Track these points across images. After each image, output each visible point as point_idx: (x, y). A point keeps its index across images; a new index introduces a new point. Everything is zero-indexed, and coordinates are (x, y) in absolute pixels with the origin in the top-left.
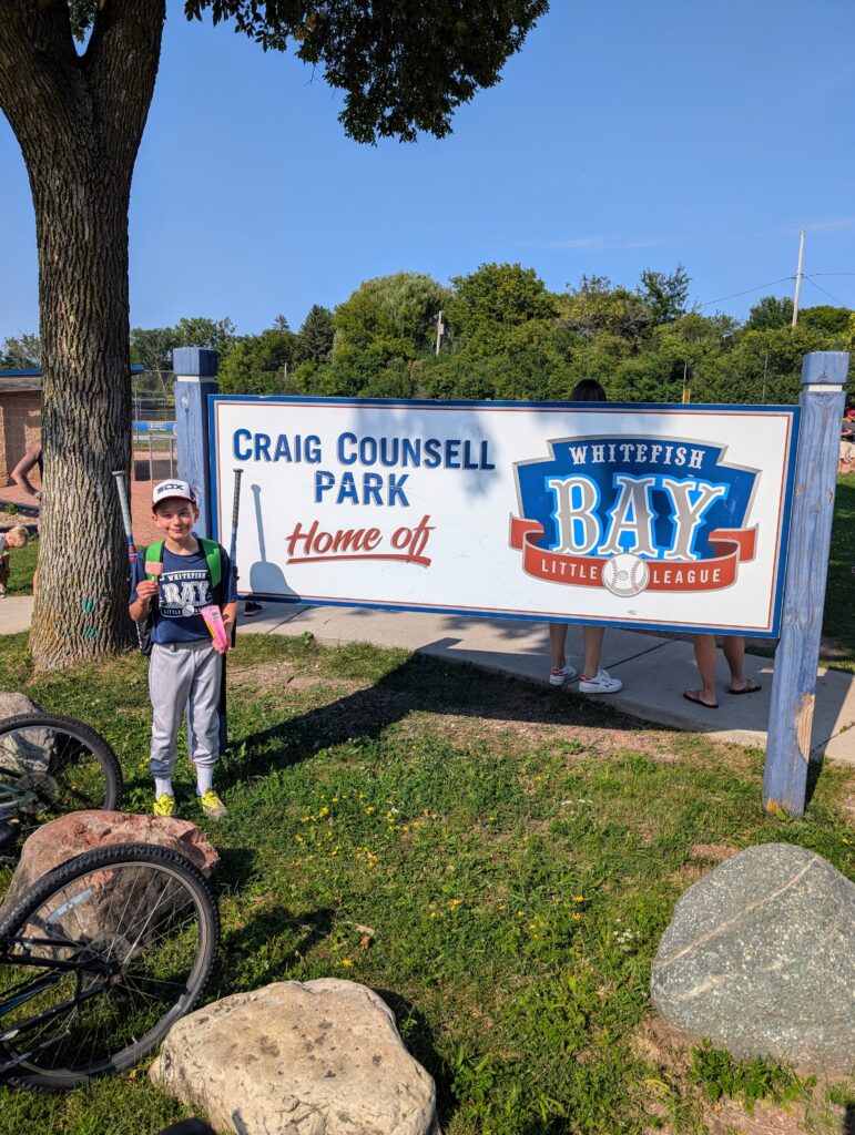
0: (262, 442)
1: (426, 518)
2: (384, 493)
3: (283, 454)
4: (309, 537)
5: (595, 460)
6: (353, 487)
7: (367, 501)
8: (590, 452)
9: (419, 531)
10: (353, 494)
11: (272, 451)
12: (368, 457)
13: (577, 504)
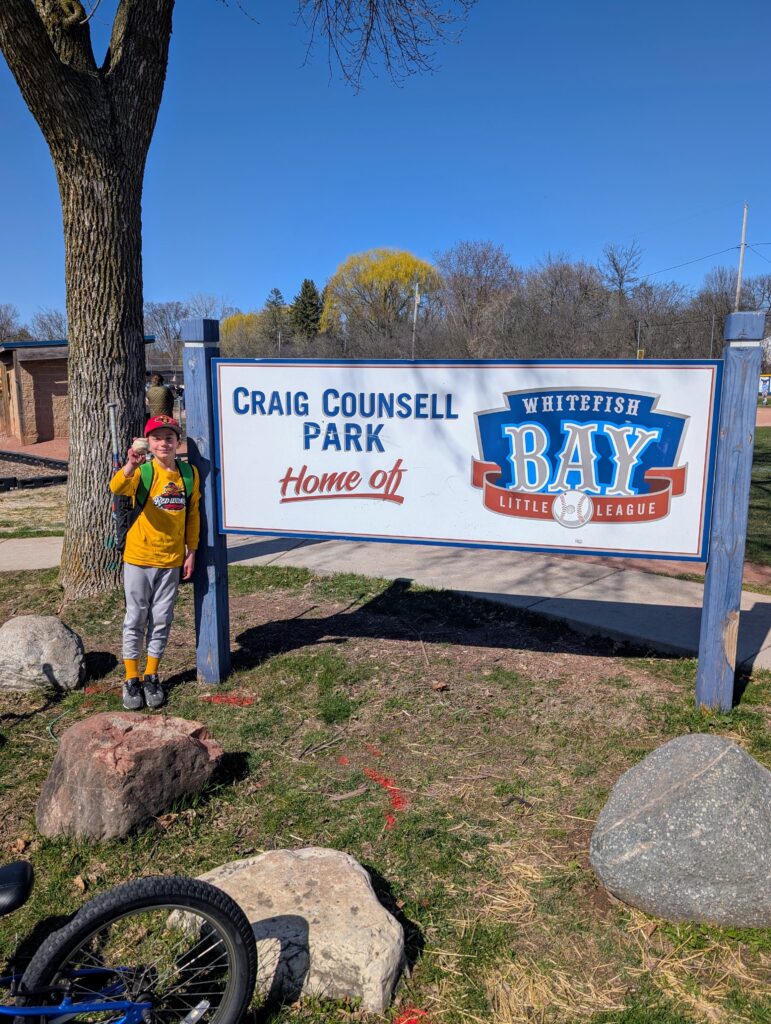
0: (258, 398)
1: (399, 462)
2: (363, 441)
3: (276, 408)
4: (299, 480)
5: (545, 410)
6: (336, 436)
7: (348, 448)
8: (540, 403)
9: (393, 472)
10: (336, 442)
11: (266, 405)
12: (349, 410)
13: (530, 448)
